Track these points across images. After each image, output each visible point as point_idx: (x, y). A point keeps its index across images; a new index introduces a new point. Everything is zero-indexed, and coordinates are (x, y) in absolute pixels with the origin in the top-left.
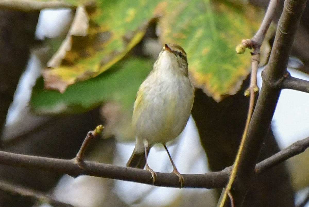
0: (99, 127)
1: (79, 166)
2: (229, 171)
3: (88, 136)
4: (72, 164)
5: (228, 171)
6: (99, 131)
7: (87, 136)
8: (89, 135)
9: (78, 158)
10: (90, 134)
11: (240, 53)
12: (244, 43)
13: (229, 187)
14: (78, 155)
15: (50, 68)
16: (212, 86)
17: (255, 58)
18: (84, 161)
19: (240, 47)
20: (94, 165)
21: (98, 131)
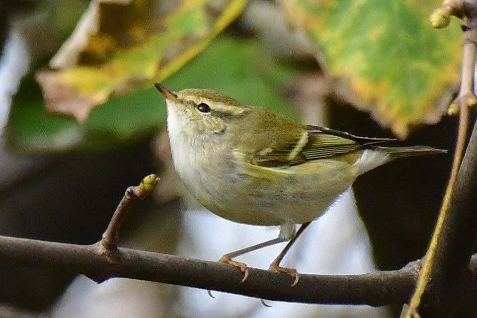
0: (147, 179)
1: (108, 259)
2: (416, 269)
3: (126, 197)
4: (92, 255)
5: (414, 269)
6: (150, 185)
7: (124, 197)
8: (128, 195)
9: (104, 241)
10: (131, 193)
11: (439, 27)
12: (448, 5)
13: (415, 301)
14: (105, 235)
15: (55, 70)
16: (390, 106)
17: (469, 38)
18: (118, 248)
19: (440, 14)
20: (138, 255)
21: (147, 186)
